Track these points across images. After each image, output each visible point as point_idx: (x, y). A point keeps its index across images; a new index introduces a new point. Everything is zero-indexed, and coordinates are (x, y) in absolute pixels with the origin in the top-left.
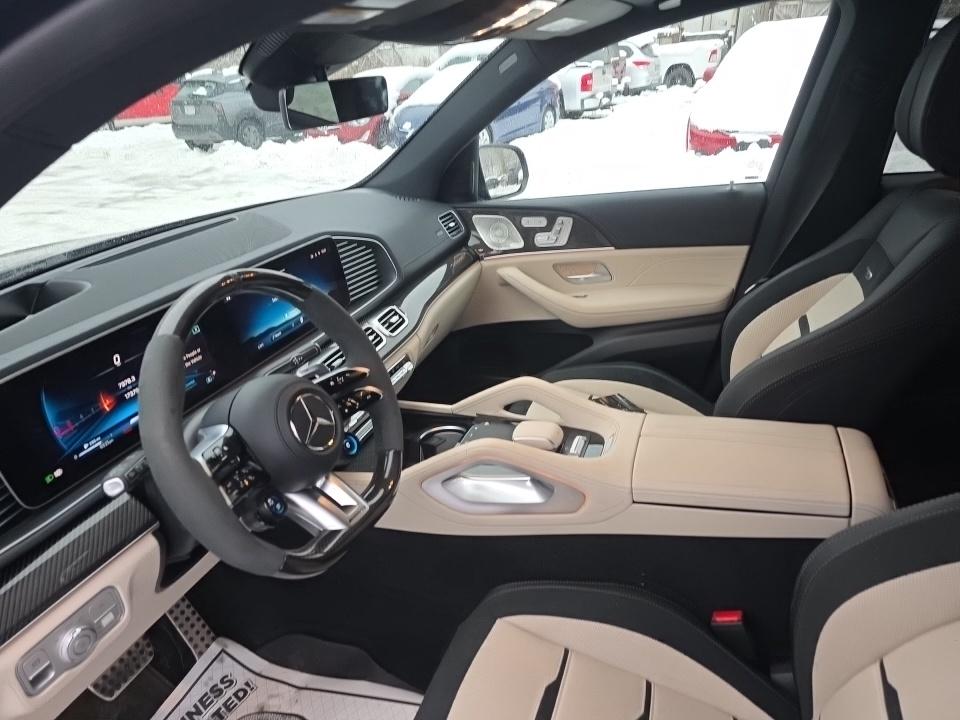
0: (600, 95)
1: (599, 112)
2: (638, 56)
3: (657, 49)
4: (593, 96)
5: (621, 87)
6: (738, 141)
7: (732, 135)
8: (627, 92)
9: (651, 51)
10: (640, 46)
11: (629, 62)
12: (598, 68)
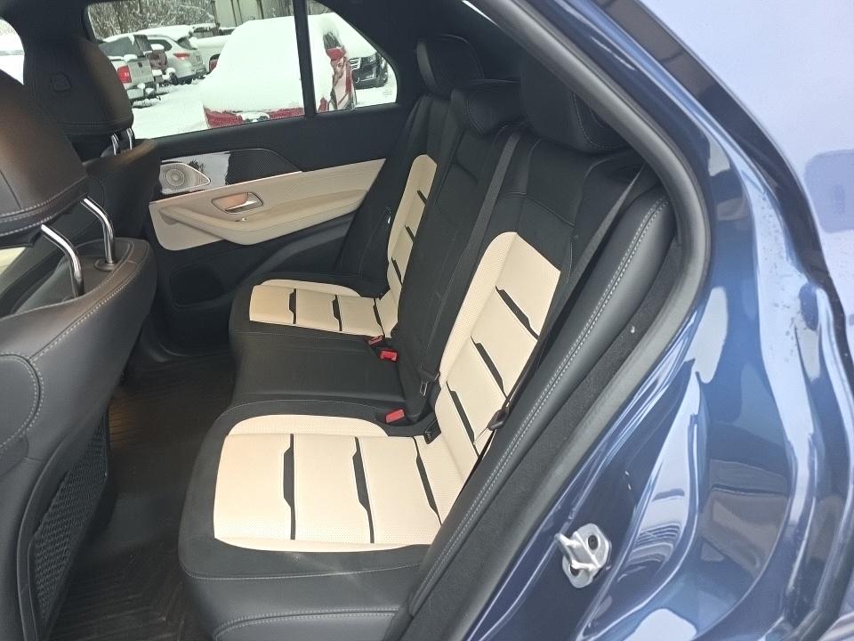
0: (142, 86)
1: (147, 101)
2: (177, 49)
3: (194, 42)
4: (135, 87)
5: (167, 77)
6: (244, 119)
7: (238, 115)
8: (175, 80)
9: (188, 44)
10: (176, 40)
11: (169, 54)
12: (132, 61)
